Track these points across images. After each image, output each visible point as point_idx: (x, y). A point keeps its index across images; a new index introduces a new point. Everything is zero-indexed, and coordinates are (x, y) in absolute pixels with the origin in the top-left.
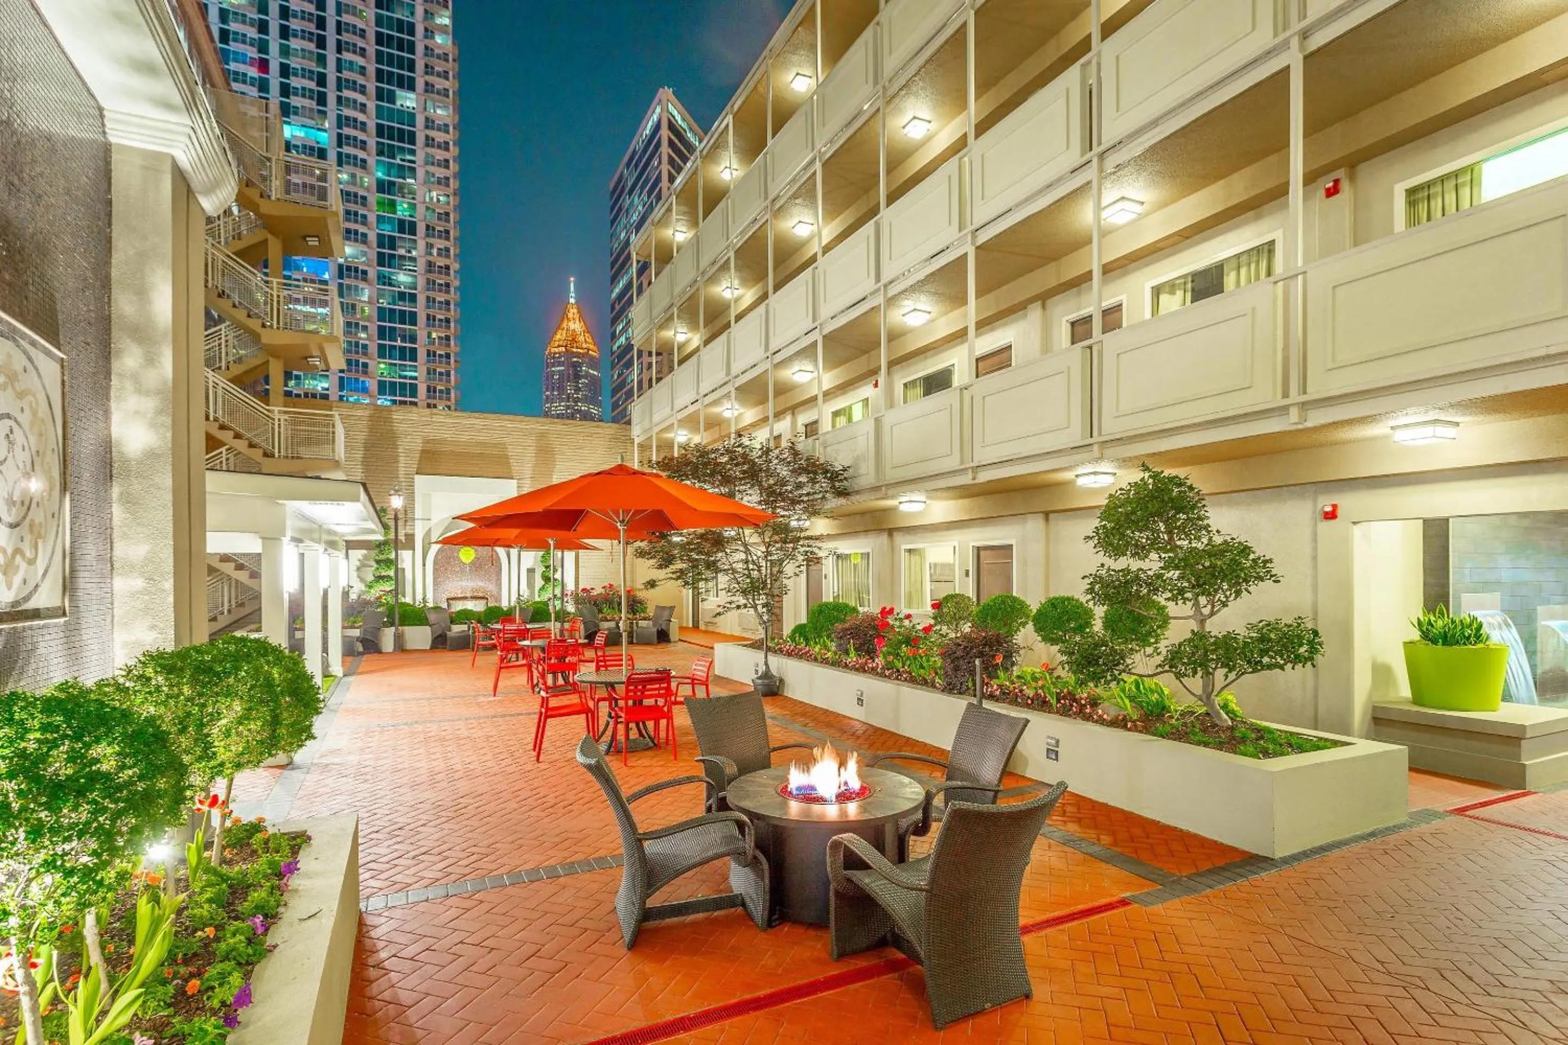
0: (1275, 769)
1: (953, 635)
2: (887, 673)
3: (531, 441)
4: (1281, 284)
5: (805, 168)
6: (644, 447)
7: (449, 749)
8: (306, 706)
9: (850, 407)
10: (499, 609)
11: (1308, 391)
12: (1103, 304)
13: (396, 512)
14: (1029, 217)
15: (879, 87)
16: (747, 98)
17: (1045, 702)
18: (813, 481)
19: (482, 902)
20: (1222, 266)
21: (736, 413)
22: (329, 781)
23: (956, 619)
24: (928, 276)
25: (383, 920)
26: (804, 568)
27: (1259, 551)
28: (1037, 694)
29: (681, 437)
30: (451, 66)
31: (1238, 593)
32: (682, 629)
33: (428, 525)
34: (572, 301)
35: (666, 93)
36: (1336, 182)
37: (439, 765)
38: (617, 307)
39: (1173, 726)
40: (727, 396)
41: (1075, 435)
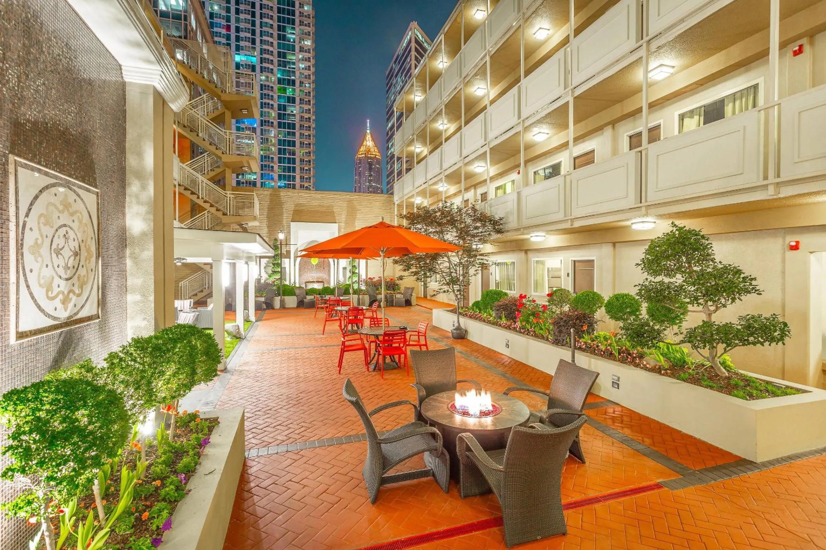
0: (757, 409)
1: (558, 312)
2: (522, 331)
3: (345, 204)
4: (762, 112)
5: (482, 59)
6: (400, 206)
7: (298, 364)
8: (213, 360)
9: (505, 185)
10: (328, 288)
11: (781, 176)
12: (649, 125)
13: (281, 241)
14: (605, 79)
15: (521, 13)
16: (452, 24)
17: (611, 354)
18: (484, 226)
19: (303, 456)
20: (724, 100)
21: (445, 189)
22: (242, 380)
23: (561, 303)
24: (547, 115)
25: (255, 463)
26: (480, 272)
27: (747, 271)
28: (606, 349)
29: (418, 201)
30: (311, 21)
31: (733, 300)
32: (418, 298)
33: (296, 247)
34: (368, 131)
35: (414, 24)
36: (801, 47)
37: (293, 373)
38: (390, 133)
39: (690, 374)
40: (441, 180)
41: (631, 201)
